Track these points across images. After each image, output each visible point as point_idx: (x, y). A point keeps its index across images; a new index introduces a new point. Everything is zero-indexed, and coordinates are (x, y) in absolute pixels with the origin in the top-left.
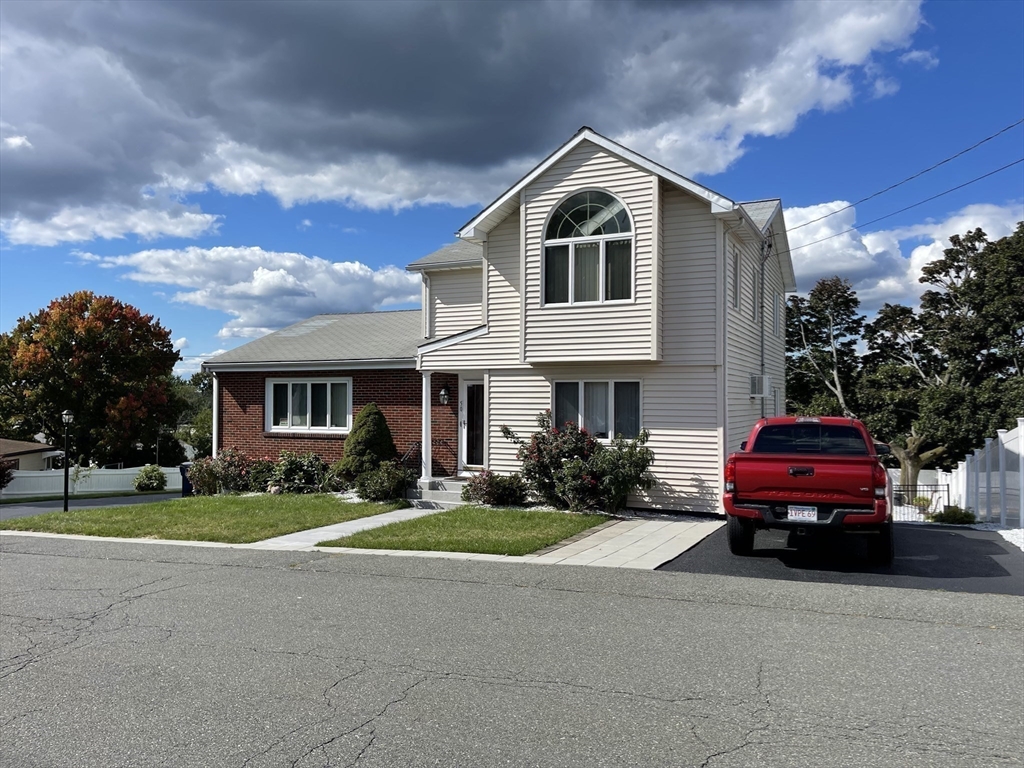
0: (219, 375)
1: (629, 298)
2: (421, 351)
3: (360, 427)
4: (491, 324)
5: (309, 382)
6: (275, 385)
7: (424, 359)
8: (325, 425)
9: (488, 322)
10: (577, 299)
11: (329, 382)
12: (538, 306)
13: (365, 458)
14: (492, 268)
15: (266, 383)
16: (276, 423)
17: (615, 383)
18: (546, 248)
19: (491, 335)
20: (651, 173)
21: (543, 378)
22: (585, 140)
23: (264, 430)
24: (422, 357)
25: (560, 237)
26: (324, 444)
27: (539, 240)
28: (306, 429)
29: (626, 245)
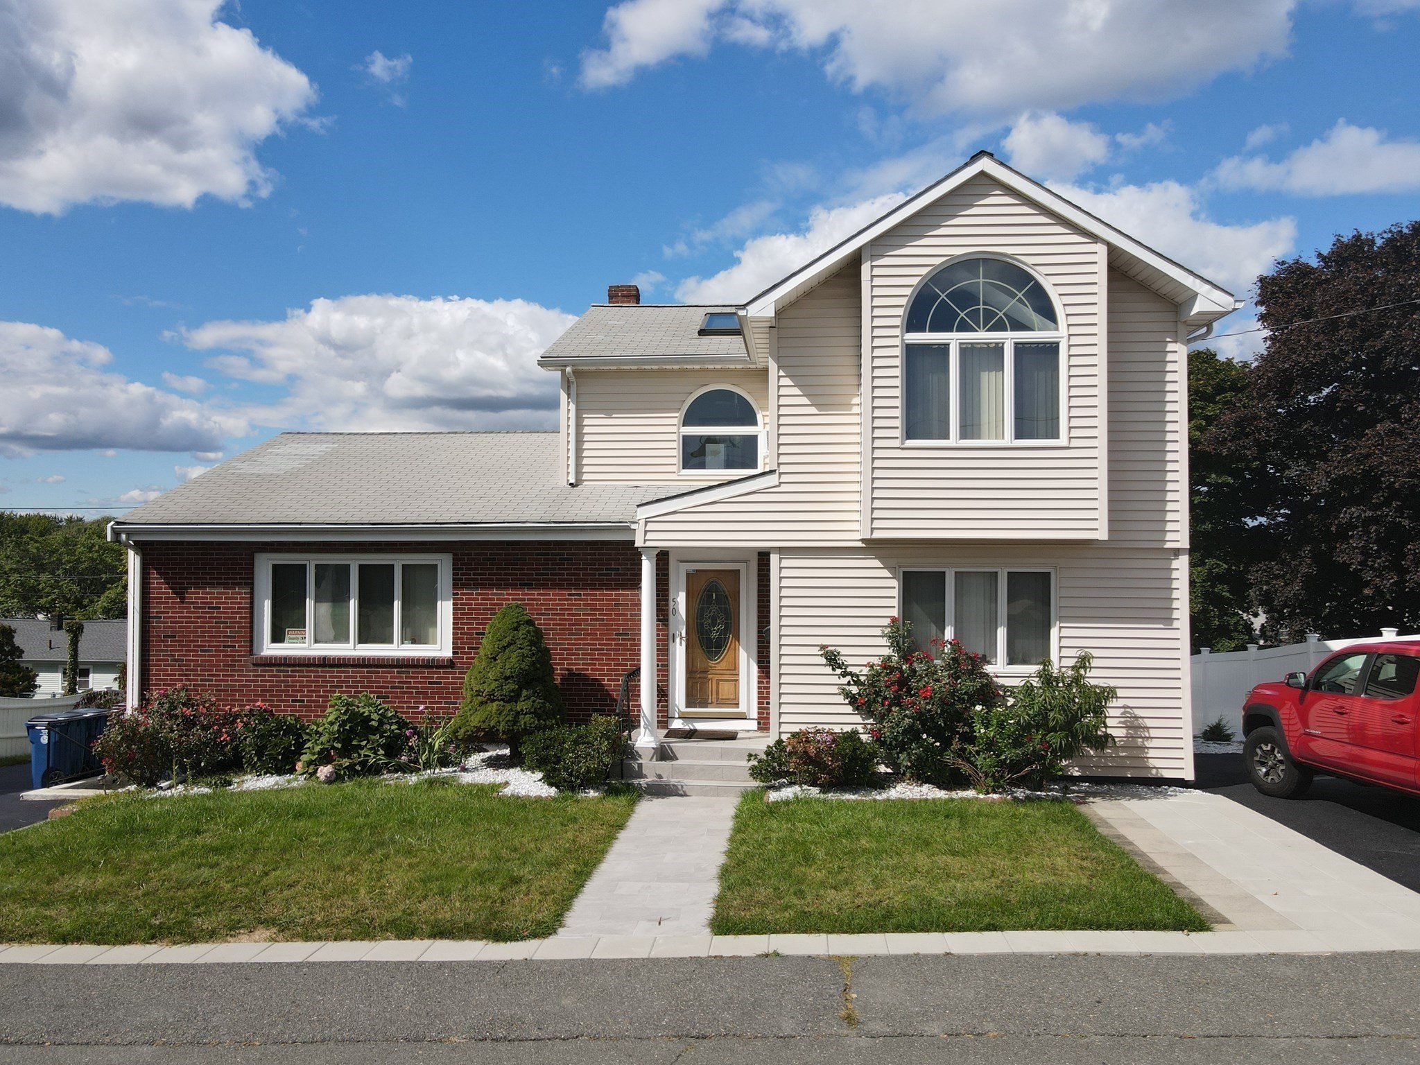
0: (141, 547)
1: (1056, 435)
2: (643, 513)
3: (505, 648)
4: (783, 469)
5: (355, 562)
6: (274, 566)
7: (650, 526)
8: (391, 642)
9: (779, 464)
10: (963, 435)
11: (398, 562)
12: (897, 443)
13: (521, 706)
14: (787, 381)
15: (256, 564)
16: (277, 637)
17: (1008, 573)
18: (907, 345)
19: (783, 488)
20: (1095, 238)
21: (877, 563)
22: (982, 174)
23: (251, 652)
24: (646, 522)
25: (934, 329)
26: (391, 675)
27: (897, 332)
28: (351, 649)
29: (1051, 350)
